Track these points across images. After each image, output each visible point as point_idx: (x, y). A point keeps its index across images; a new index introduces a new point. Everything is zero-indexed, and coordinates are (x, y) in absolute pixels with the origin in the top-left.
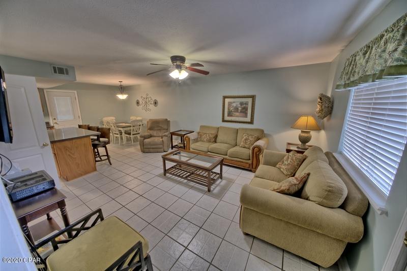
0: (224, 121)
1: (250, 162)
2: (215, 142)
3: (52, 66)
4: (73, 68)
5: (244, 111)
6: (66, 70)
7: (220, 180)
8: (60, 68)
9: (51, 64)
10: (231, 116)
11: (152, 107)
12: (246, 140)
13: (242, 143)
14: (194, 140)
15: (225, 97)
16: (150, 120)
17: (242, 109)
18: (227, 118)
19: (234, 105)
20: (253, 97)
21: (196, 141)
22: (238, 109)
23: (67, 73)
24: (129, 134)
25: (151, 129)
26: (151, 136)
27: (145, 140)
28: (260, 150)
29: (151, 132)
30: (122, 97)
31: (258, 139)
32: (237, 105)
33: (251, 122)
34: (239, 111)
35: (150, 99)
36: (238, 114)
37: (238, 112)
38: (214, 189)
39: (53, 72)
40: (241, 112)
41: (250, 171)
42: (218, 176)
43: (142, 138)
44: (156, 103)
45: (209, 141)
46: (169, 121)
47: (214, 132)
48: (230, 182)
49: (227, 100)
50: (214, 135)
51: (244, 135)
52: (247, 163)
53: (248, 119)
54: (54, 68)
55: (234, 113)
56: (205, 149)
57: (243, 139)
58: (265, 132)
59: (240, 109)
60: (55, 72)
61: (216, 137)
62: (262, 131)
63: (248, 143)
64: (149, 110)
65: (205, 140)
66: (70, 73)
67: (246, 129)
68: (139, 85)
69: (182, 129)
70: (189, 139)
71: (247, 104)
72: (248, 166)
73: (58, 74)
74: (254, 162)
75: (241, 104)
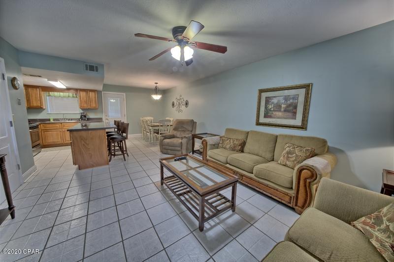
0: (258, 124)
1: (292, 193)
2: (242, 151)
3: (85, 64)
4: (103, 66)
5: (291, 110)
6: (97, 67)
7: (230, 212)
8: (91, 66)
9: (84, 62)
10: (270, 117)
11: (183, 108)
12: (289, 153)
13: (282, 158)
14: (214, 145)
15: (261, 91)
16: (177, 120)
17: (287, 107)
18: (262, 120)
19: (275, 101)
20: (307, 87)
21: (216, 146)
22: (280, 106)
23: (97, 71)
24: (158, 133)
25: (175, 129)
26: (173, 137)
27: (165, 140)
28: (314, 175)
29: (175, 133)
30: (157, 97)
31: (313, 155)
32: (279, 101)
33: (303, 127)
34: (282, 110)
35: (182, 100)
36: (279, 114)
37: (280, 111)
38: (212, 227)
39: (85, 69)
40: (285, 111)
41: (293, 209)
42: (228, 204)
43: (163, 138)
44: (187, 104)
45: (233, 149)
46: (196, 123)
47: (241, 137)
48: (247, 221)
49: (264, 95)
50: (240, 142)
51: (287, 145)
52: (287, 194)
53: (298, 122)
54: (86, 65)
55: (274, 113)
56: (223, 159)
57: (285, 152)
58: (329, 144)
59: (283, 106)
60: (87, 69)
61: (243, 144)
62: (324, 142)
63: (291, 159)
64: (181, 111)
65: (228, 146)
66: (99, 70)
67: (292, 137)
68: (175, 87)
69: (208, 132)
70: (207, 143)
71: (296, 97)
72: (287, 199)
73: (88, 71)
74: (300, 196)
75: (286, 98)
